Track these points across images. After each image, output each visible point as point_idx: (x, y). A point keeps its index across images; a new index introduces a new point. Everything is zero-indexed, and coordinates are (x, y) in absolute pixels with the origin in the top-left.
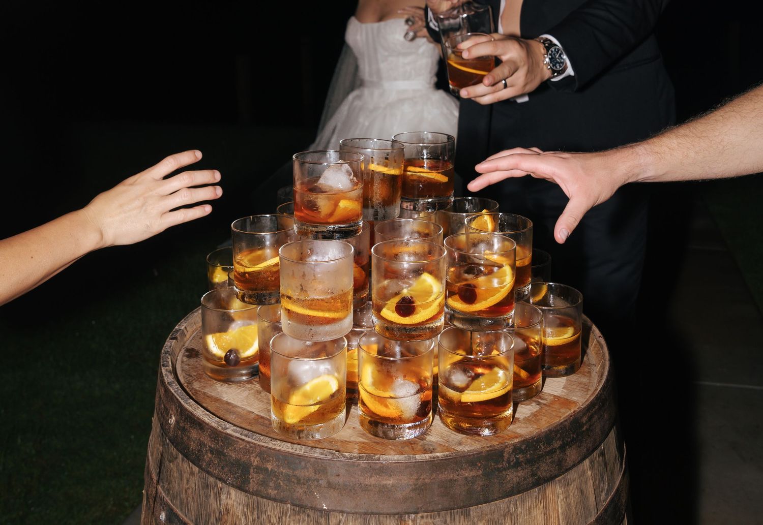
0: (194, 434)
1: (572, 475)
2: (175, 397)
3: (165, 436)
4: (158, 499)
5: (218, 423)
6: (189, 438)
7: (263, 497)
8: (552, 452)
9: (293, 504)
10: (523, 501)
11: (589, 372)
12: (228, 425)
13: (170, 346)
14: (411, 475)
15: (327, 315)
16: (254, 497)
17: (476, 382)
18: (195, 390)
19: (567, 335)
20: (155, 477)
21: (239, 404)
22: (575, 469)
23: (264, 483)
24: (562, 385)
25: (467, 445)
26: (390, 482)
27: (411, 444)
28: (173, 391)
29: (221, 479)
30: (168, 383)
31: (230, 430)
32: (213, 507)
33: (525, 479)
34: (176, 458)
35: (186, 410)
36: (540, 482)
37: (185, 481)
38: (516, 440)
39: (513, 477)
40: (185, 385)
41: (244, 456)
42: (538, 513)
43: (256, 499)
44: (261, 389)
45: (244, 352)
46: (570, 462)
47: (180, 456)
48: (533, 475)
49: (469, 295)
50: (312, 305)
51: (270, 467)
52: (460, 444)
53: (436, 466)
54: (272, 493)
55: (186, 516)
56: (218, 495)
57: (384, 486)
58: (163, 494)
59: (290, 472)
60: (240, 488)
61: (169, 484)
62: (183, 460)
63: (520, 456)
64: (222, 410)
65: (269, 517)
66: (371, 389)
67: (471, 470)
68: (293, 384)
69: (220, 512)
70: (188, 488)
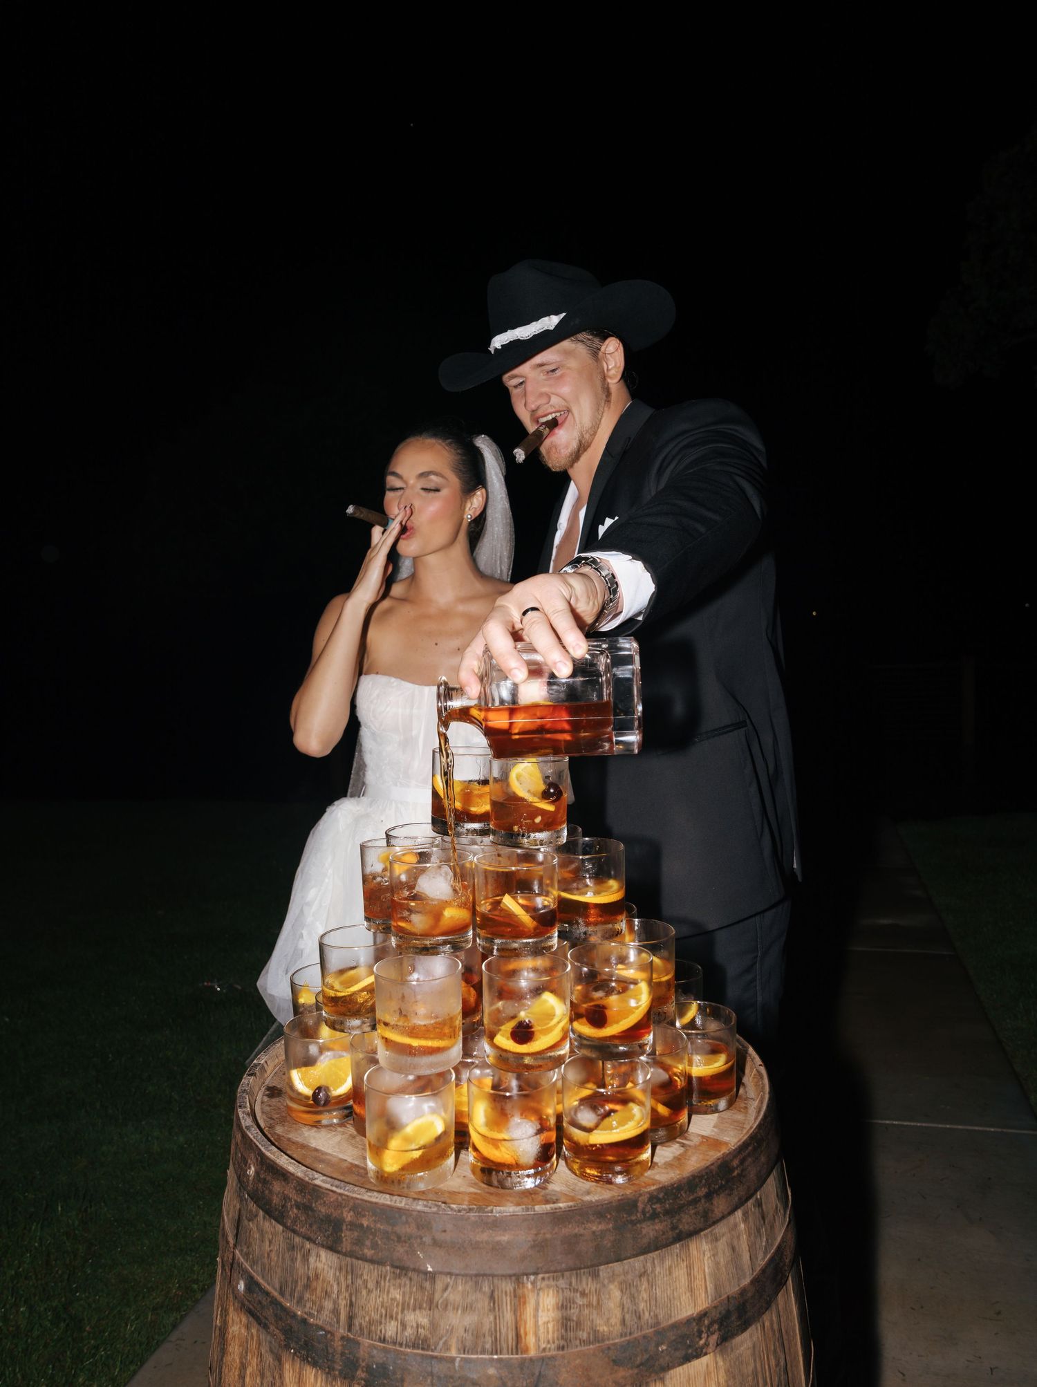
0: (277, 1186)
1: (720, 1229)
2: (255, 1144)
3: (243, 1190)
4: (235, 1265)
5: (305, 1173)
6: (271, 1191)
7: (357, 1258)
8: (696, 1201)
9: (393, 1266)
10: (662, 1260)
11: (746, 1108)
12: (316, 1175)
13: (248, 1084)
14: (530, 1229)
15: (430, 1043)
16: (348, 1259)
17: (607, 1120)
18: (278, 1135)
19: (719, 1063)
20: (231, 1240)
21: (329, 1151)
22: (725, 1221)
23: (359, 1242)
24: (712, 1124)
25: (598, 1194)
26: (505, 1238)
27: (531, 1194)
28: (252, 1137)
29: (309, 1239)
30: (246, 1127)
31: (319, 1181)
32: (301, 1271)
33: (664, 1233)
34: (256, 1216)
35: (268, 1158)
36: (682, 1237)
37: (267, 1243)
38: (653, 1188)
39: (650, 1230)
40: (266, 1131)
41: (335, 1210)
42: (681, 1273)
43: (350, 1262)
44: (355, 1133)
45: (335, 1090)
46: (718, 1213)
47: (261, 1213)
48: (674, 1228)
49: (598, 1017)
50: (413, 1032)
51: (365, 1223)
52: (588, 1193)
53: (559, 1218)
54: (369, 1253)
55: (268, 1284)
56: (306, 1258)
57: (498, 1243)
58: (242, 1260)
59: (389, 1228)
60: (332, 1248)
61: (248, 1247)
62: (264, 1218)
63: (657, 1206)
64: (311, 1158)
65: (365, 1282)
66: (483, 1130)
67: (600, 1223)
68: (392, 1125)
69: (308, 1278)
70: (271, 1251)
